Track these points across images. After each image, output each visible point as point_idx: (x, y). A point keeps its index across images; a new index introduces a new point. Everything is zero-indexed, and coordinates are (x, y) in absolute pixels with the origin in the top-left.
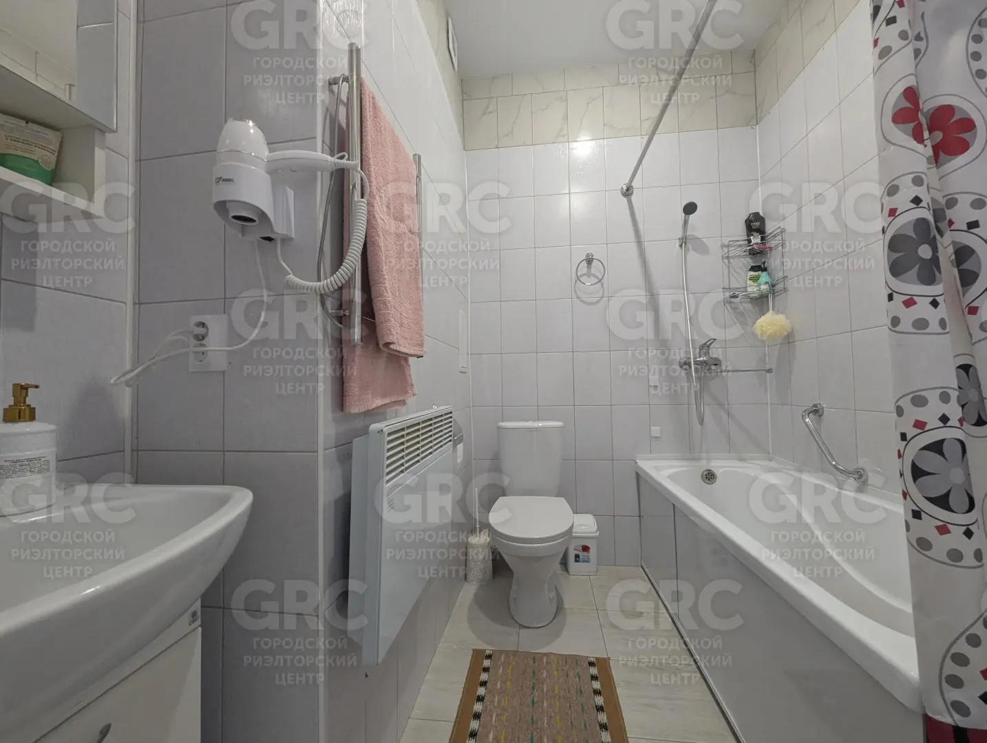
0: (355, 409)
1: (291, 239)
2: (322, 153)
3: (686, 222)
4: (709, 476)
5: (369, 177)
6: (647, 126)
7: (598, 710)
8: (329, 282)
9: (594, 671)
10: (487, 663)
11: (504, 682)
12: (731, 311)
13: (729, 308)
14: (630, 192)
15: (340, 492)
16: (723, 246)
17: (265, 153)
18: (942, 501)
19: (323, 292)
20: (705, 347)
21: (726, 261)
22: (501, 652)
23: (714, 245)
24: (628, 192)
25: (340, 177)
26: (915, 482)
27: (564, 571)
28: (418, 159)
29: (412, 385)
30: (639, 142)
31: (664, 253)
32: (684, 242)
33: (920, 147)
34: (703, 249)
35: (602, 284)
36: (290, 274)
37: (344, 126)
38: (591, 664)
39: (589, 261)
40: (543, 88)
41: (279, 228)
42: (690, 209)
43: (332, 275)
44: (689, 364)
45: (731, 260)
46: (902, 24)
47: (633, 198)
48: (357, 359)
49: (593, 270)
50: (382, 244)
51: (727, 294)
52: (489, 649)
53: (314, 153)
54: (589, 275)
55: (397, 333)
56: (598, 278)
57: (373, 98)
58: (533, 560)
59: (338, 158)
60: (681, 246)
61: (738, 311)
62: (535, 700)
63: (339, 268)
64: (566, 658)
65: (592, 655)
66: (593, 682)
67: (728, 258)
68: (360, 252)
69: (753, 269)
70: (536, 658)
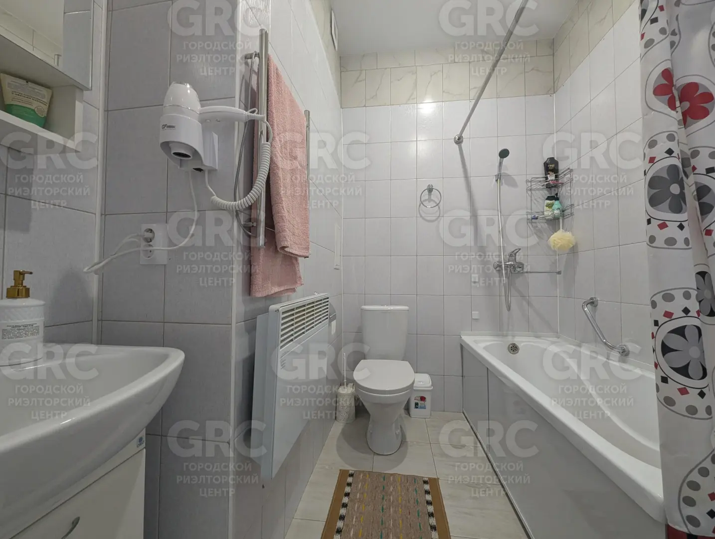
0: (259, 294)
1: (216, 170)
2: (239, 108)
3: (501, 164)
4: (514, 348)
5: (272, 125)
6: (474, 93)
7: (429, 516)
8: (243, 202)
9: (427, 487)
10: (350, 480)
11: (362, 493)
12: (532, 229)
13: (531, 226)
14: (461, 140)
15: (246, 354)
16: (527, 181)
17: (198, 107)
18: (683, 371)
19: (238, 209)
20: (513, 255)
21: (529, 192)
22: (360, 472)
23: (521, 180)
24: (459, 141)
25: (252, 126)
26: (663, 357)
27: (406, 414)
28: (307, 113)
29: (300, 277)
30: (467, 106)
31: (484, 185)
32: (499, 177)
33: (673, 113)
34: (513, 183)
35: (439, 208)
36: (214, 196)
37: (255, 87)
38: (425, 482)
39: (430, 190)
40: (400, 64)
41: (207, 162)
42: (504, 154)
43: (244, 197)
44: (500, 266)
45: (533, 192)
46: (662, 23)
47: (463, 145)
48: (261, 258)
49: (432, 197)
50: (281, 176)
51: (530, 217)
52: (351, 470)
53: (233, 108)
54: (430, 200)
55: (290, 241)
56: (436, 203)
57: (277, 69)
58: (384, 406)
59: (251, 112)
60: (497, 180)
61: (537, 229)
62: (384, 507)
63: (250, 192)
64: (407, 477)
65: (426, 475)
66: (427, 495)
67: (531, 190)
68: (265, 180)
69: (549, 198)
70: (385, 477)
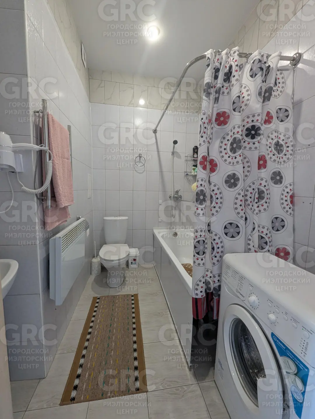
0: (49, 228)
1: (23, 172)
2: (33, 144)
3: (174, 147)
4: (176, 234)
5: (52, 152)
6: (164, 107)
7: (132, 309)
8: (40, 190)
9: (133, 298)
10: (98, 301)
11: (104, 305)
12: (186, 180)
13: (186, 178)
14: (156, 131)
15: (45, 255)
16: (185, 156)
17: (12, 144)
18: (198, 253)
19: (37, 193)
20: (177, 192)
21: (186, 162)
22: (103, 297)
23: (183, 156)
24: (155, 131)
25: (41, 154)
27: (127, 267)
28: (69, 127)
29: (69, 214)
30: (160, 113)
31: (166, 156)
32: (173, 153)
34: (179, 157)
35: (144, 166)
36: (23, 186)
38: (132, 296)
39: (140, 157)
40: (124, 82)
42: (175, 142)
43: (39, 188)
44: (171, 197)
45: (188, 162)
47: (157, 134)
48: (50, 212)
49: (141, 160)
50: (58, 174)
51: (186, 174)
52: (98, 296)
53: (30, 144)
54: (140, 162)
55: (63, 202)
56: (143, 164)
58: (113, 268)
59: (40, 146)
60: (172, 155)
61: (189, 179)
62: (113, 309)
63: (42, 186)
64: (124, 296)
65: (133, 294)
66: (132, 301)
67: (187, 161)
69: (194, 166)
70: (114, 297)
